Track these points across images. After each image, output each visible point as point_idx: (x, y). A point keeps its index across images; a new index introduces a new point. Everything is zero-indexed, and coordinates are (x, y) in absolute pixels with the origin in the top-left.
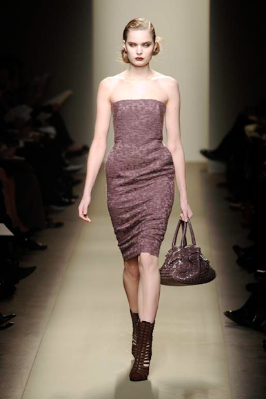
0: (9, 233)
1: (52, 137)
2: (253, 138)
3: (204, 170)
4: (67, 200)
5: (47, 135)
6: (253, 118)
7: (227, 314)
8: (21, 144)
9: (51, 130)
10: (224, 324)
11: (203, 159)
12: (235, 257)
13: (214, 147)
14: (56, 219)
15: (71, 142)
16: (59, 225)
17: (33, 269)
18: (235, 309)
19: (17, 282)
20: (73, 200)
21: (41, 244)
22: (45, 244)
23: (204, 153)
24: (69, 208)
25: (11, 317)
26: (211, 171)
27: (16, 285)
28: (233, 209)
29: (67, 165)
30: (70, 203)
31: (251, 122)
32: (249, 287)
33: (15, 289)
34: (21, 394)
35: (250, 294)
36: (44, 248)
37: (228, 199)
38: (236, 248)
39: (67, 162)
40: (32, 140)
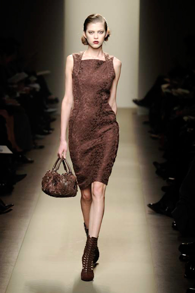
0: (10, 152)
1: (38, 90)
2: (167, 93)
3: (134, 113)
4: (47, 131)
5: (34, 89)
6: (167, 80)
7: (150, 206)
8: (18, 95)
9: (37, 86)
10: (147, 212)
11: (134, 106)
12: (155, 169)
13: (142, 98)
14: (40, 143)
15: (50, 94)
16: (42, 147)
17: (25, 176)
18: (154, 203)
19: (15, 184)
20: (51, 131)
21: (30, 159)
22: (32, 159)
23: (135, 101)
24: (48, 136)
25: (11, 206)
26: (139, 113)
27: (14, 186)
28: (153, 138)
29: (47, 109)
30: (49, 133)
31: (165, 83)
32: (163, 189)
33: (13, 188)
34: (17, 255)
35: (164, 193)
36: (32, 162)
37: (151, 132)
38: (155, 164)
39: (47, 106)
40: (24, 92)
